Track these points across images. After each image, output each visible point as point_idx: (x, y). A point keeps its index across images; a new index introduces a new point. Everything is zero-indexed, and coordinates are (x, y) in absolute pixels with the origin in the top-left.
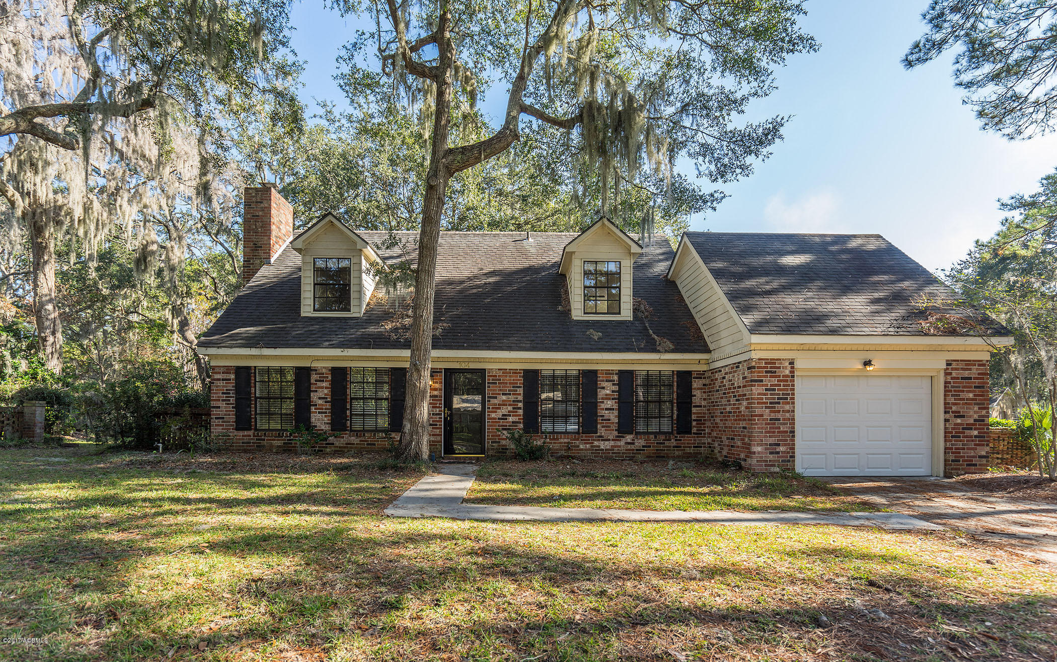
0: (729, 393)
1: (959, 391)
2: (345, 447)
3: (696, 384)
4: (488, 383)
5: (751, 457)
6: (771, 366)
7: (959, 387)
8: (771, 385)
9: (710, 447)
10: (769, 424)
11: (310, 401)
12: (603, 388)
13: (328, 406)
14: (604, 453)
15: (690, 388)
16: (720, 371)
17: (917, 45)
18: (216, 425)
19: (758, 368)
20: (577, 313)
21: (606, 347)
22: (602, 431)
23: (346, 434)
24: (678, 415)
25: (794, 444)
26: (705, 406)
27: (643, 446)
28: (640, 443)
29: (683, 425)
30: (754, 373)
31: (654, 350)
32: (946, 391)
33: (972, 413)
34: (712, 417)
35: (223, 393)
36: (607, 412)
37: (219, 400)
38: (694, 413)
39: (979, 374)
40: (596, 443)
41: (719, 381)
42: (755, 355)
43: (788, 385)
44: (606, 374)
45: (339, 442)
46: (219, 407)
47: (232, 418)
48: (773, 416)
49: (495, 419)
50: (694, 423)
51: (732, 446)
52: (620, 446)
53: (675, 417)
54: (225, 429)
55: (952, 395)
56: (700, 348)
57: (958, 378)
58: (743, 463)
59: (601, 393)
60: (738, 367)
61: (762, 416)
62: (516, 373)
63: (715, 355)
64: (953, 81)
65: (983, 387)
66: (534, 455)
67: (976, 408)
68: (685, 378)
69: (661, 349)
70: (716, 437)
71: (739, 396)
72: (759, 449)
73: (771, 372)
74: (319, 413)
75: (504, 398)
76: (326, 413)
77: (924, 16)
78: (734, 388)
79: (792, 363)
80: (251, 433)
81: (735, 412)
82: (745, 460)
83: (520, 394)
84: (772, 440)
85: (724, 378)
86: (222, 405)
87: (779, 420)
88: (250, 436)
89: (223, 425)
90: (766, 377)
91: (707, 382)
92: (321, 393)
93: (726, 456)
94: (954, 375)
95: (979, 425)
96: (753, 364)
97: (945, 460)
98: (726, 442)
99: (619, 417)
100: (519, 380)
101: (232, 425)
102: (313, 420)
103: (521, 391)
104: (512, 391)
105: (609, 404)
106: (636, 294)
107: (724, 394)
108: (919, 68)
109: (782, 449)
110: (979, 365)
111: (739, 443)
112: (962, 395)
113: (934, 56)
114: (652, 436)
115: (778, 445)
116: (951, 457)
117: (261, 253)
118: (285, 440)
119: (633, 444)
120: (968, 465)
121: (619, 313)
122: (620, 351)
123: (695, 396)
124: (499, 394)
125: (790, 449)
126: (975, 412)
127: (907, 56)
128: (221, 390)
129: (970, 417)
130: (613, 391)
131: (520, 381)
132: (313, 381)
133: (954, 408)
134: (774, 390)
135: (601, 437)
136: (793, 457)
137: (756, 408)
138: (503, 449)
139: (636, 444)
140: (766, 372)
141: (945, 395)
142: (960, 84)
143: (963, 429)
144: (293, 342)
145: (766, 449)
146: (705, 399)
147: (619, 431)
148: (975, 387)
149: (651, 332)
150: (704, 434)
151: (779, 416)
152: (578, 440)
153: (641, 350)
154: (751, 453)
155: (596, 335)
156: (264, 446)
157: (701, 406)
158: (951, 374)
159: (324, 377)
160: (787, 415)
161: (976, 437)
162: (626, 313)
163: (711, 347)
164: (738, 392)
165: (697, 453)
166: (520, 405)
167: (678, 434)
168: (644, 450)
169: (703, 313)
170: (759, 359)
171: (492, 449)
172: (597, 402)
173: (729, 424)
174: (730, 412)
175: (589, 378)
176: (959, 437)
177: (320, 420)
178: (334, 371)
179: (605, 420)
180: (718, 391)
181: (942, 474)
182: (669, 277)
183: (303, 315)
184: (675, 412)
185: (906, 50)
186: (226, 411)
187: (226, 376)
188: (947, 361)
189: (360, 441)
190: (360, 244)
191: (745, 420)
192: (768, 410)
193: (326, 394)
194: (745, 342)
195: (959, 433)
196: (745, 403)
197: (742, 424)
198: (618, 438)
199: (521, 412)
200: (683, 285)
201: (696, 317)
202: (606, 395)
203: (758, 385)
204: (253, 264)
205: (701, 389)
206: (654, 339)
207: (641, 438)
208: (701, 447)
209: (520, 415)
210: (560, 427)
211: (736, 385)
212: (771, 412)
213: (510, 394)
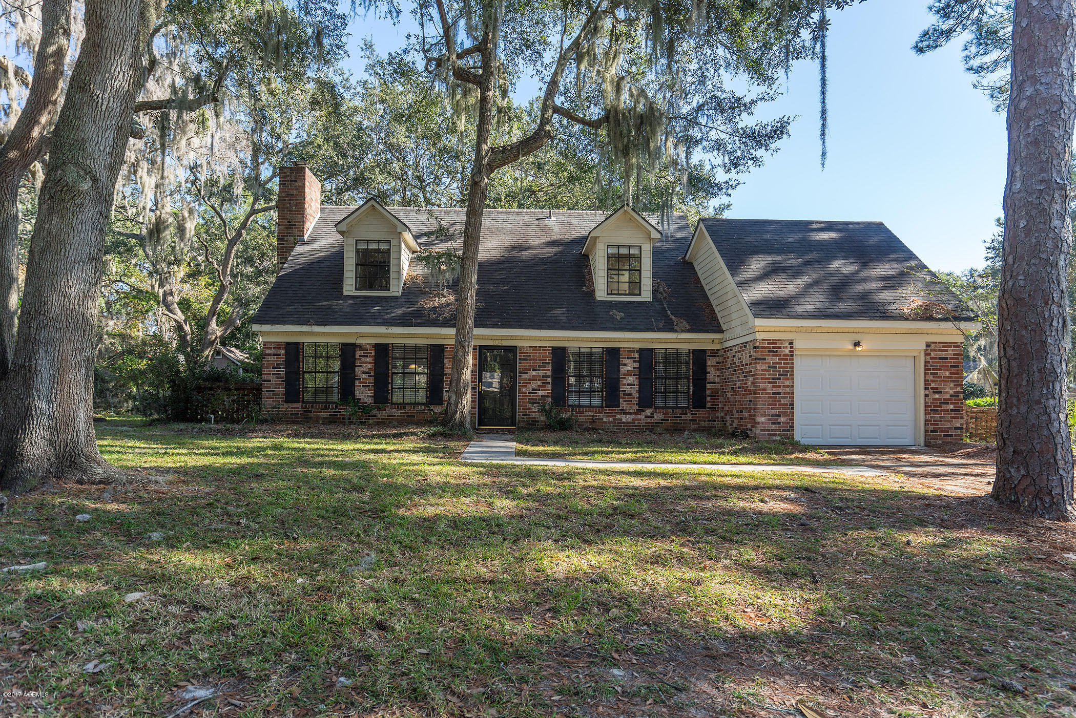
0: (738, 370)
1: (937, 370)
2: (387, 419)
3: (710, 362)
4: (520, 359)
5: (756, 427)
6: (773, 346)
7: (937, 366)
8: (773, 363)
9: (723, 421)
10: (771, 397)
11: (355, 376)
12: (625, 365)
13: (372, 380)
14: (626, 426)
15: (704, 366)
16: (731, 350)
17: (926, 34)
18: (267, 398)
19: (762, 347)
20: (601, 294)
21: (627, 327)
22: (623, 405)
23: (388, 406)
24: (693, 391)
25: (793, 416)
26: (718, 383)
27: (662, 420)
28: (659, 416)
29: (699, 401)
30: (758, 351)
31: (672, 330)
32: (926, 369)
33: (948, 389)
34: (725, 392)
35: (273, 368)
36: (628, 387)
37: (270, 374)
38: (709, 389)
39: (954, 355)
40: (618, 416)
41: (730, 359)
42: (759, 336)
43: (788, 363)
44: (628, 351)
45: (381, 414)
46: (270, 381)
47: (282, 391)
48: (775, 390)
49: (526, 393)
50: (708, 399)
51: (741, 418)
52: (640, 420)
53: (691, 392)
54: (275, 401)
55: (931, 373)
56: (715, 328)
57: (936, 358)
58: (749, 433)
59: (623, 370)
60: (745, 346)
61: (765, 390)
62: (544, 350)
63: (727, 335)
64: (962, 66)
65: (958, 366)
66: (563, 426)
67: (952, 385)
68: (700, 356)
69: (678, 330)
70: (728, 411)
71: (747, 372)
72: (763, 419)
73: (773, 351)
74: (363, 386)
75: (534, 373)
76: (369, 386)
77: (930, 9)
78: (743, 365)
79: (791, 344)
80: (299, 405)
81: (743, 387)
82: (751, 430)
83: (548, 370)
84: (773, 412)
85: (734, 356)
86: (272, 378)
87: (780, 394)
88: (298, 408)
89: (273, 398)
90: (769, 355)
91: (721, 359)
92: (365, 368)
93: (736, 428)
94: (933, 355)
95: (955, 400)
96: (758, 344)
97: (926, 431)
98: (736, 415)
99: (640, 392)
100: (547, 357)
101: (281, 398)
102: (357, 393)
103: (549, 367)
104: (541, 366)
105: (630, 379)
106: (655, 275)
107: (735, 371)
108: (929, 54)
109: (782, 419)
110: (954, 347)
111: (746, 415)
112: (940, 373)
113: (944, 43)
114: (670, 410)
115: (780, 416)
116: (931, 428)
117: (295, 231)
118: (330, 412)
119: (653, 417)
120: (944, 435)
121: (640, 295)
122: (641, 330)
123: (709, 373)
124: (530, 370)
125: (790, 420)
126: (951, 389)
127: (917, 43)
128: (271, 364)
129: (947, 392)
130: (634, 368)
131: (549, 358)
132: (357, 356)
133: (933, 385)
134: (776, 367)
135: (623, 410)
136: (793, 427)
137: (760, 383)
138: (532, 421)
139: (655, 417)
140: (769, 351)
141: (925, 373)
142: (971, 69)
143: (941, 403)
144: (341, 320)
145: (769, 420)
146: (718, 376)
147: (639, 405)
148: (951, 366)
149: (669, 312)
150: (718, 408)
151: (780, 390)
152: (601, 413)
153: (659, 330)
154: (756, 423)
155: (619, 315)
156: (311, 418)
157: (714, 383)
158: (930, 354)
159: (368, 353)
160: (788, 390)
161: (952, 410)
162: (646, 295)
163: (724, 327)
164: (745, 369)
165: (711, 427)
166: (549, 380)
167: (693, 408)
168: (662, 423)
169: (717, 295)
170: (763, 340)
171: (523, 421)
172: (620, 378)
173: (738, 398)
174: (739, 388)
175: (613, 355)
176: (937, 410)
177: (364, 393)
178: (377, 346)
179: (627, 395)
180: (729, 368)
181: (923, 444)
182: (687, 258)
183: (345, 293)
184: (691, 388)
185: (916, 38)
186: (277, 384)
187: (276, 351)
188: (927, 342)
189: (401, 413)
190: (400, 227)
191: (751, 394)
192: (770, 385)
193: (369, 369)
194: (750, 324)
195: (938, 407)
196: (751, 379)
197: (749, 398)
198: (638, 412)
199: (549, 386)
200: (699, 267)
201: (711, 298)
202: (628, 371)
203: (762, 363)
204: (287, 241)
205: (715, 366)
206: (671, 319)
207: (660, 412)
208: (715, 421)
209: (548, 390)
210: (585, 401)
211: (744, 363)
212: (773, 387)
213: (539, 370)
